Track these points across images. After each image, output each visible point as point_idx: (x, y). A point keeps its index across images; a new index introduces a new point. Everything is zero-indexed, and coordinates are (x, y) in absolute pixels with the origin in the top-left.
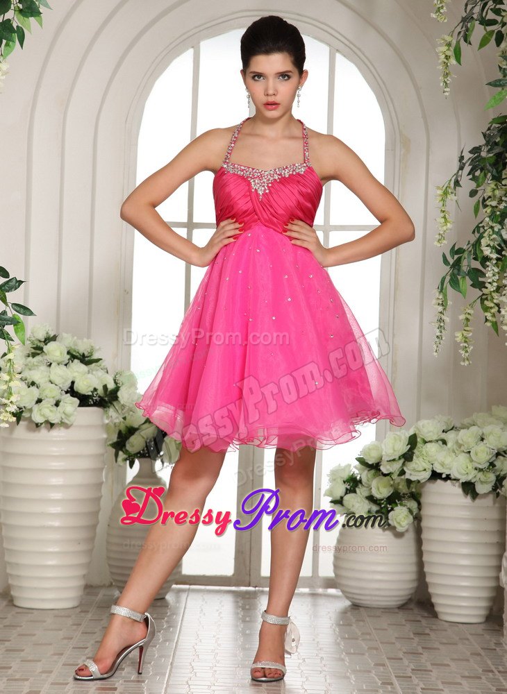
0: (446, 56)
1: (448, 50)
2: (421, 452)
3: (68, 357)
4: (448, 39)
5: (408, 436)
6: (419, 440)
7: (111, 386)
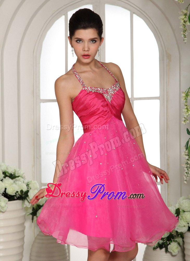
0: (184, 21)
1: (185, 17)
2: (182, 217)
3: (3, 176)
4: (185, 11)
5: (175, 210)
6: (181, 210)
7: (25, 189)
